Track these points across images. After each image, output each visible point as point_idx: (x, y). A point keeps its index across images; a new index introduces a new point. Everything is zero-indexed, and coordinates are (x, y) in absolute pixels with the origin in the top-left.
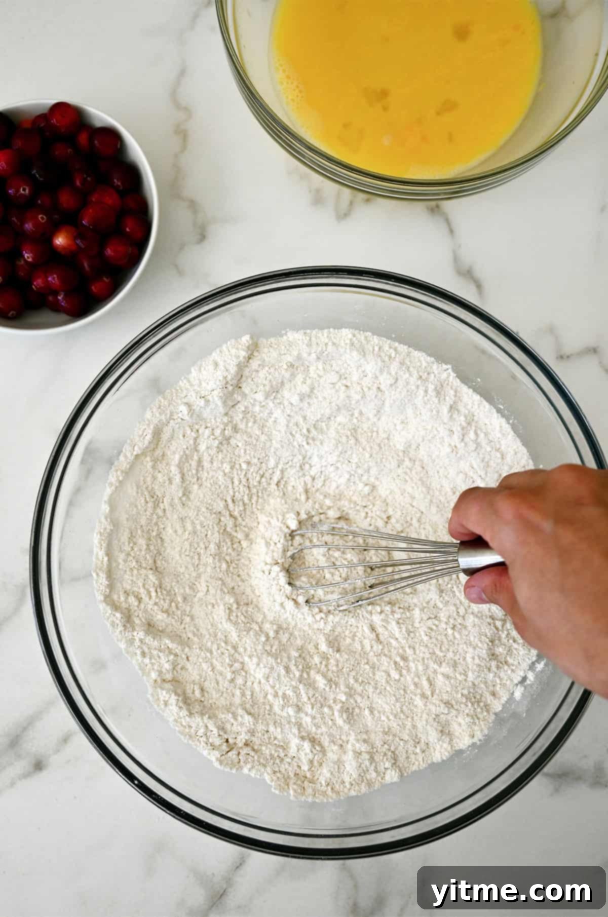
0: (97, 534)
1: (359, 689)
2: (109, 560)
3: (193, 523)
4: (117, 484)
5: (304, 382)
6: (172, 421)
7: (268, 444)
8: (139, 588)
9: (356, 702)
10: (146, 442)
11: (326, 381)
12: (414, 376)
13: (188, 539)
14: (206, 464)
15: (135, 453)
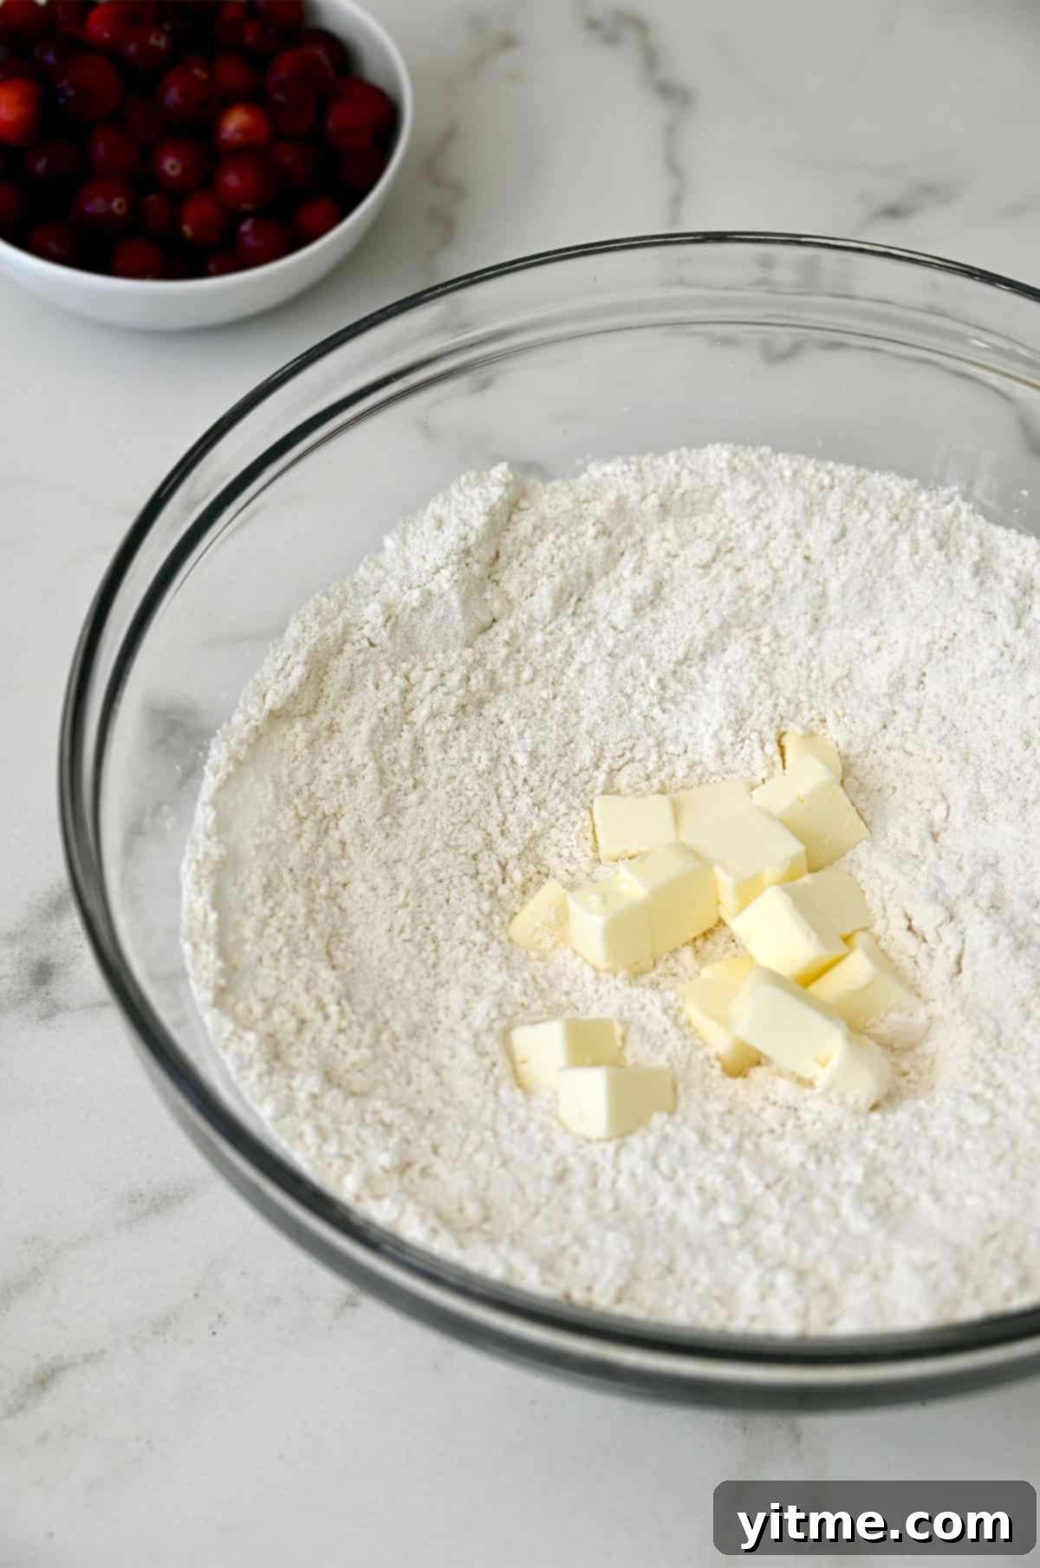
0: (190, 863)
1: (893, 1157)
2: (221, 922)
3: (414, 871)
4: (231, 768)
5: (637, 570)
6: (348, 647)
7: (573, 718)
8: (297, 995)
9: (891, 1183)
10: (293, 681)
11: (686, 561)
12: (882, 516)
13: (406, 905)
14: (433, 754)
15: (268, 705)
